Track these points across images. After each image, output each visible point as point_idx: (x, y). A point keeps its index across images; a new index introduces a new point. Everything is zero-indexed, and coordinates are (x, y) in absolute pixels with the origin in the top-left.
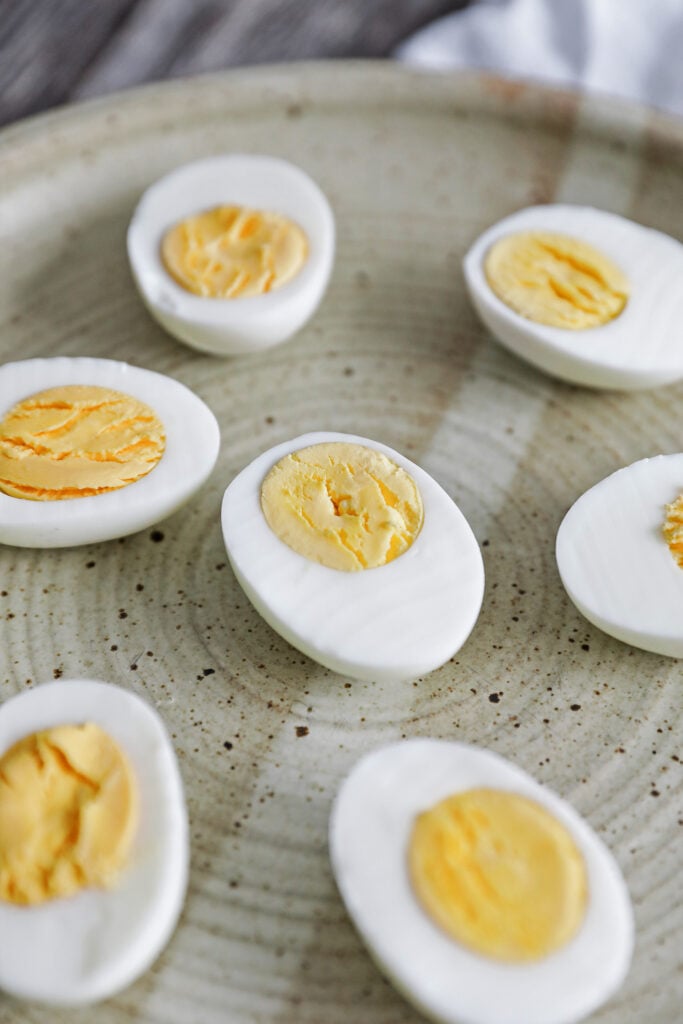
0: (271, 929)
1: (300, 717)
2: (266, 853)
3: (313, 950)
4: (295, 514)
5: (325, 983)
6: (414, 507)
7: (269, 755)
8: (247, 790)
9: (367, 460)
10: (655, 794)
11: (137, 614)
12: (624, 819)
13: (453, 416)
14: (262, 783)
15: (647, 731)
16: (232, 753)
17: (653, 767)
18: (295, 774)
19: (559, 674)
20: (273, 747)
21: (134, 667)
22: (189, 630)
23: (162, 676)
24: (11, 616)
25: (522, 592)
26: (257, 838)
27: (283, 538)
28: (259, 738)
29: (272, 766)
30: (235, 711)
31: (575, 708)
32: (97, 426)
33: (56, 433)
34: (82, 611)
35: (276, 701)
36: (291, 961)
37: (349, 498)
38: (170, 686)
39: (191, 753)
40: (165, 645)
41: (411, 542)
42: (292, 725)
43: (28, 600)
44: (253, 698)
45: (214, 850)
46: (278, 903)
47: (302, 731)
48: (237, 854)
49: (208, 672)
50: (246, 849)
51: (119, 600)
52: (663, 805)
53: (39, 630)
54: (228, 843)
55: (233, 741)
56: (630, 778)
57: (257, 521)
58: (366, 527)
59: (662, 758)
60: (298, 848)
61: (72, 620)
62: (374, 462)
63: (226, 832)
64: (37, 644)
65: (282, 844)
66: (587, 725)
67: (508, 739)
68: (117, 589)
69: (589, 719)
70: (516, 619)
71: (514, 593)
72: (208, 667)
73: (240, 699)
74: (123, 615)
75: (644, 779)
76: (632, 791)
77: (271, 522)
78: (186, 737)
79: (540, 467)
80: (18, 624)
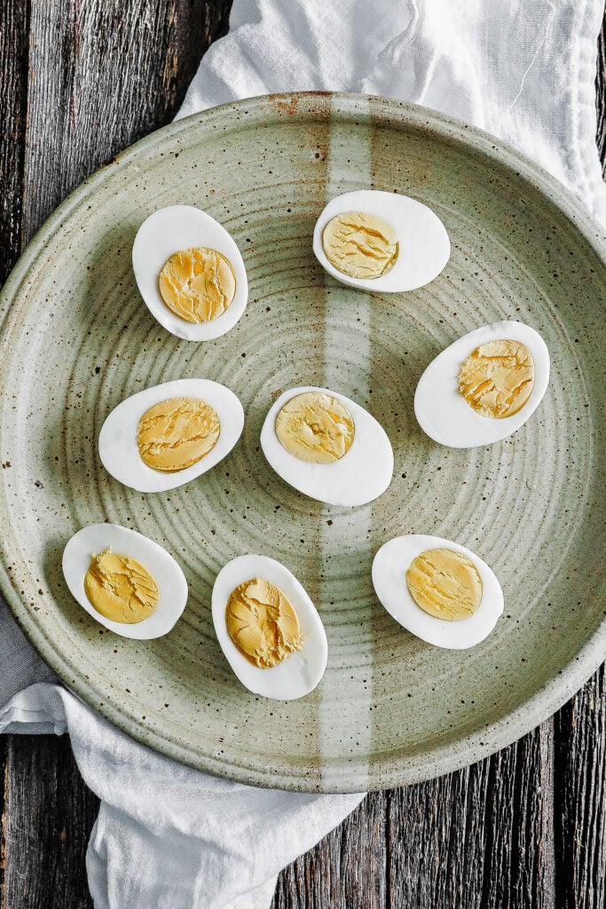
0: (354, 616)
1: (326, 516)
2: (339, 584)
3: (373, 618)
4: (297, 442)
5: (384, 630)
6: (348, 418)
7: (321, 540)
8: (319, 559)
9: (318, 401)
10: (484, 499)
11: (233, 489)
12: (475, 516)
13: (329, 321)
14: (324, 554)
15: (472, 468)
16: (305, 544)
17: (479, 486)
18: (335, 545)
19: (427, 454)
20: (321, 534)
21: (245, 517)
22: (260, 489)
23: (258, 516)
24: (178, 510)
25: (396, 415)
26: (332, 579)
27: (297, 455)
28: (313, 533)
29: (325, 544)
30: (297, 523)
31: (439, 469)
32: (182, 421)
33: (168, 433)
34: (207, 496)
35: (313, 512)
36: (367, 626)
37: (317, 424)
38: (264, 520)
39: (288, 550)
40: (252, 501)
41: (352, 437)
42: (324, 521)
43: (181, 499)
44: (302, 514)
45: (318, 591)
46: (353, 604)
47: (330, 523)
48: (328, 589)
49: (277, 508)
50: (330, 586)
51: (222, 485)
52: (488, 503)
53: (194, 513)
54: (322, 585)
55: (303, 538)
56: (472, 496)
57: (281, 451)
58: (331, 438)
59: (482, 481)
60: (351, 577)
61: (205, 502)
62: (321, 401)
63: (319, 581)
64: (197, 521)
65: (343, 578)
66: (446, 475)
67: (417, 495)
68: (218, 479)
69: (447, 472)
70: (399, 431)
71: (393, 417)
72: (276, 505)
73: (296, 516)
74: (227, 492)
75: (477, 494)
76: (474, 501)
77: (288, 450)
78: (283, 544)
79: (380, 337)
80: (183, 513)
